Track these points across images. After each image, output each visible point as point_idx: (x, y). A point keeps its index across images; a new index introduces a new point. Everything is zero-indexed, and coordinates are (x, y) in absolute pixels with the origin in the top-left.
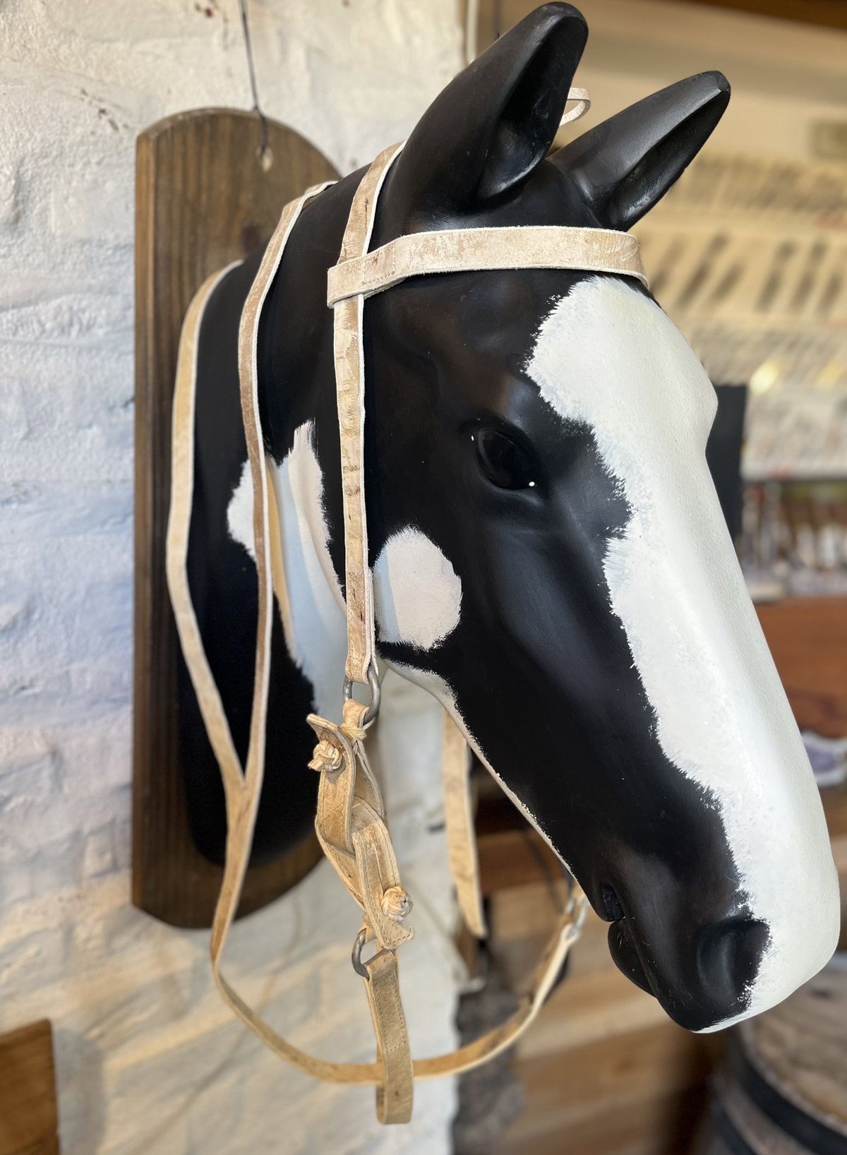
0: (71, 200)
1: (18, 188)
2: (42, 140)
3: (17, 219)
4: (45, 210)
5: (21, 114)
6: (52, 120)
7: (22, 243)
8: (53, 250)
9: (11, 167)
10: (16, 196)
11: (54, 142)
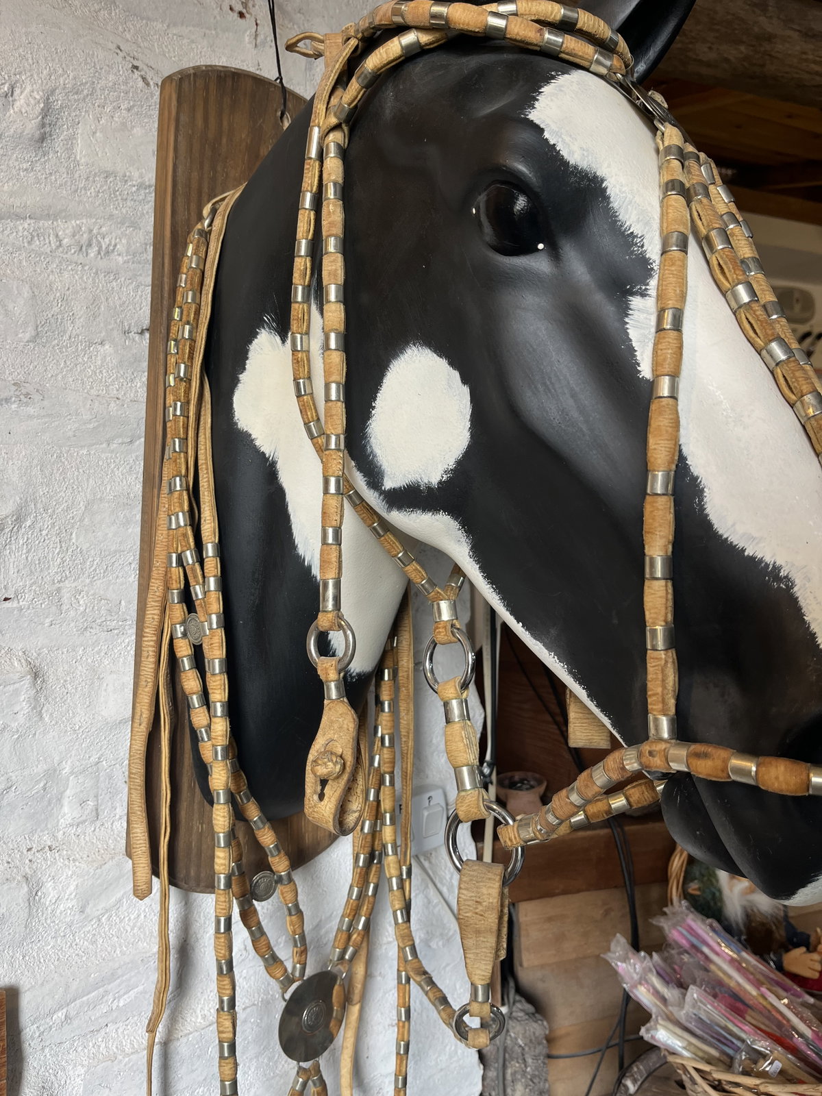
0: (98, 134)
1: (46, 112)
2: (75, 78)
3: (43, 139)
4: (72, 138)
5: (57, 53)
6: (86, 64)
7: (45, 162)
8: (77, 175)
9: (41, 93)
10: (43, 118)
11: (86, 83)
